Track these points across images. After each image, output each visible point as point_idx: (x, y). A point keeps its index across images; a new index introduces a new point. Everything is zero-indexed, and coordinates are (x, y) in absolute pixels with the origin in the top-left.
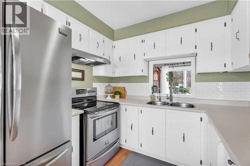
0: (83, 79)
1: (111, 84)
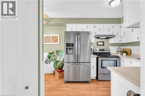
0: (103, 45)
1: (121, 47)
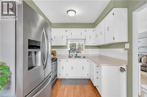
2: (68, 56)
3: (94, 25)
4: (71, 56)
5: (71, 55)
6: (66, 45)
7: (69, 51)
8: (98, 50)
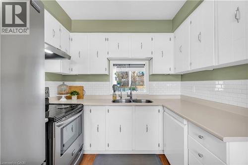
1: (66, 83)
2: (111, 98)
3: (172, 24)
4: (118, 98)
5: (118, 96)
6: (107, 73)
7: (114, 86)
8: (178, 84)
